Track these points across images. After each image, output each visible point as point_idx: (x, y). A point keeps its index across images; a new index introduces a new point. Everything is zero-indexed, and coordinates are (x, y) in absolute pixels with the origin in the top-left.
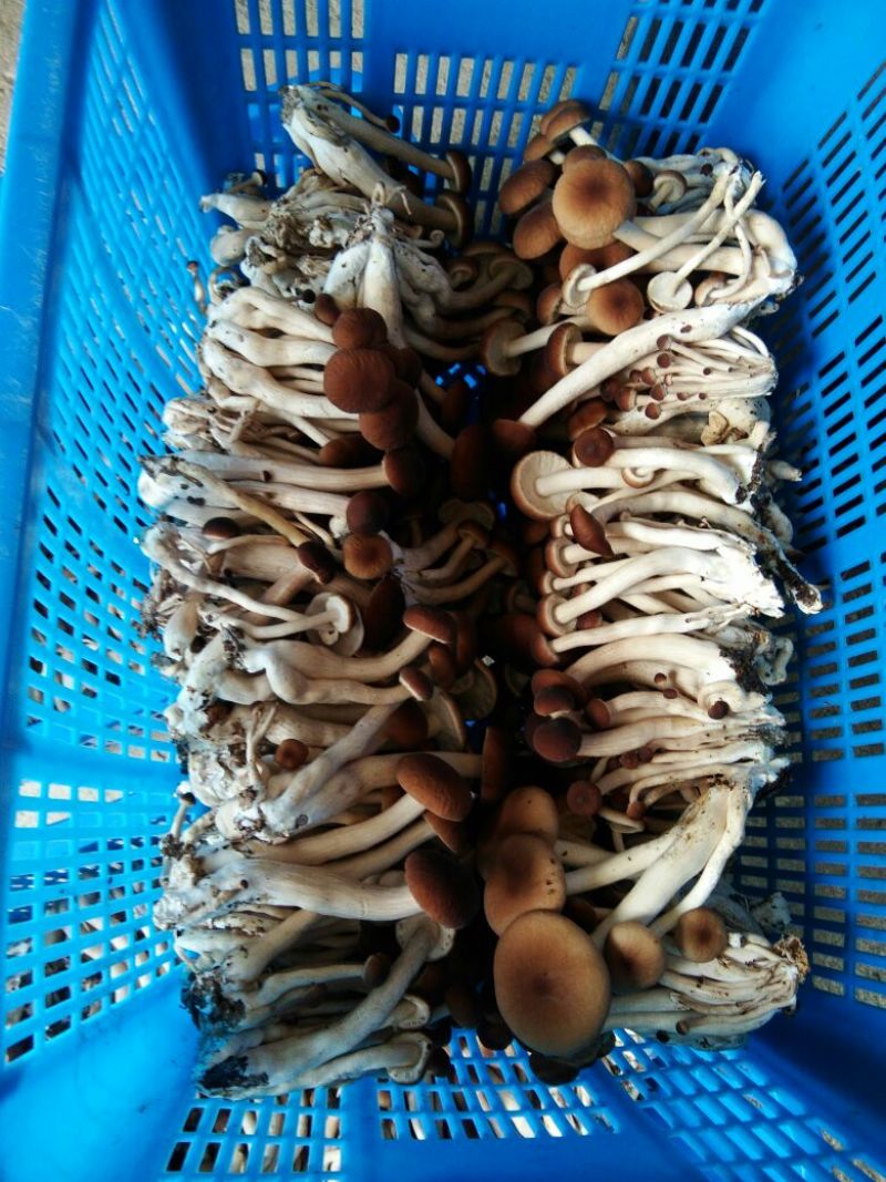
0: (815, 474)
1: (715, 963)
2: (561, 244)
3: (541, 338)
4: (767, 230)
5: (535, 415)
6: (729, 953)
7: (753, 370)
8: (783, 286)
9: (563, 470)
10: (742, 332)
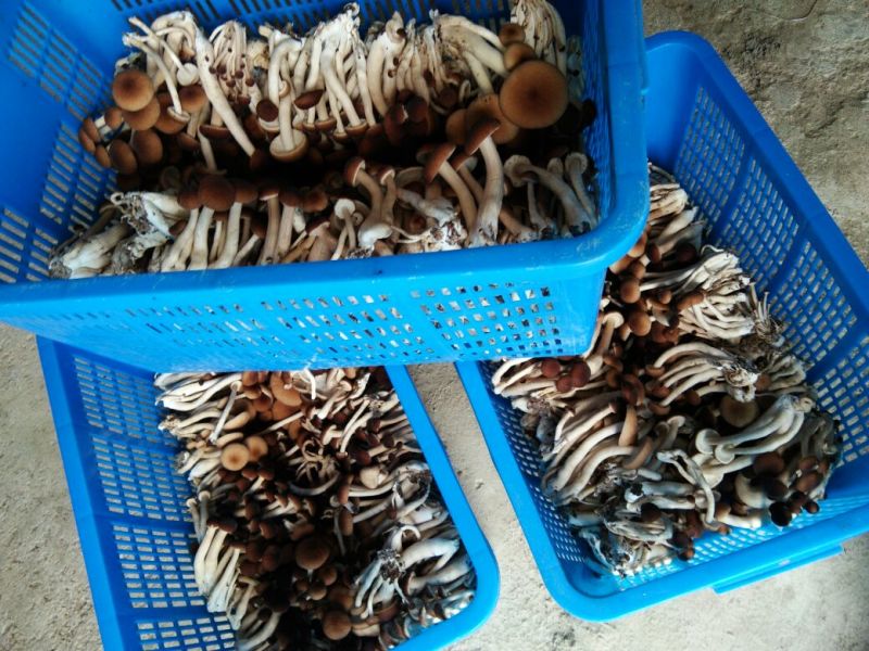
0: (290, 16)
1: (526, 31)
2: (154, 129)
3: (205, 143)
4: (160, 23)
5: (249, 148)
6: (521, 24)
7: (232, 29)
8: (189, 16)
9: (282, 140)
10: (212, 38)
